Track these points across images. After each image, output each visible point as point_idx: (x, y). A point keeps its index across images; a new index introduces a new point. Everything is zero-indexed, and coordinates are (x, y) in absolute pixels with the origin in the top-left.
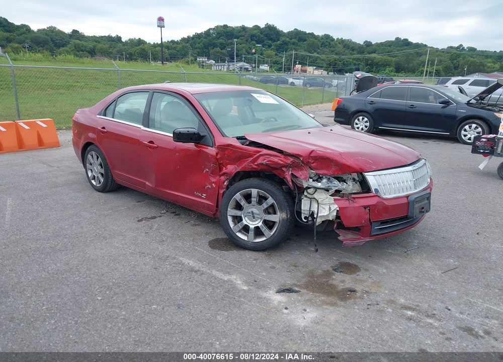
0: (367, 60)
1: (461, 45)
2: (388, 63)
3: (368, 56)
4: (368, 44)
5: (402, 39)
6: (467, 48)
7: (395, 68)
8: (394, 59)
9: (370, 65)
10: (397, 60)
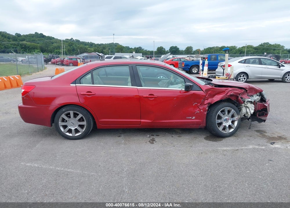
0: (21, 45)
1: (72, 38)
2: (35, 47)
3: (21, 42)
4: (18, 35)
5: (39, 33)
6: (75, 40)
7: (41, 50)
8: (38, 45)
9: (24, 48)
10: (40, 45)
